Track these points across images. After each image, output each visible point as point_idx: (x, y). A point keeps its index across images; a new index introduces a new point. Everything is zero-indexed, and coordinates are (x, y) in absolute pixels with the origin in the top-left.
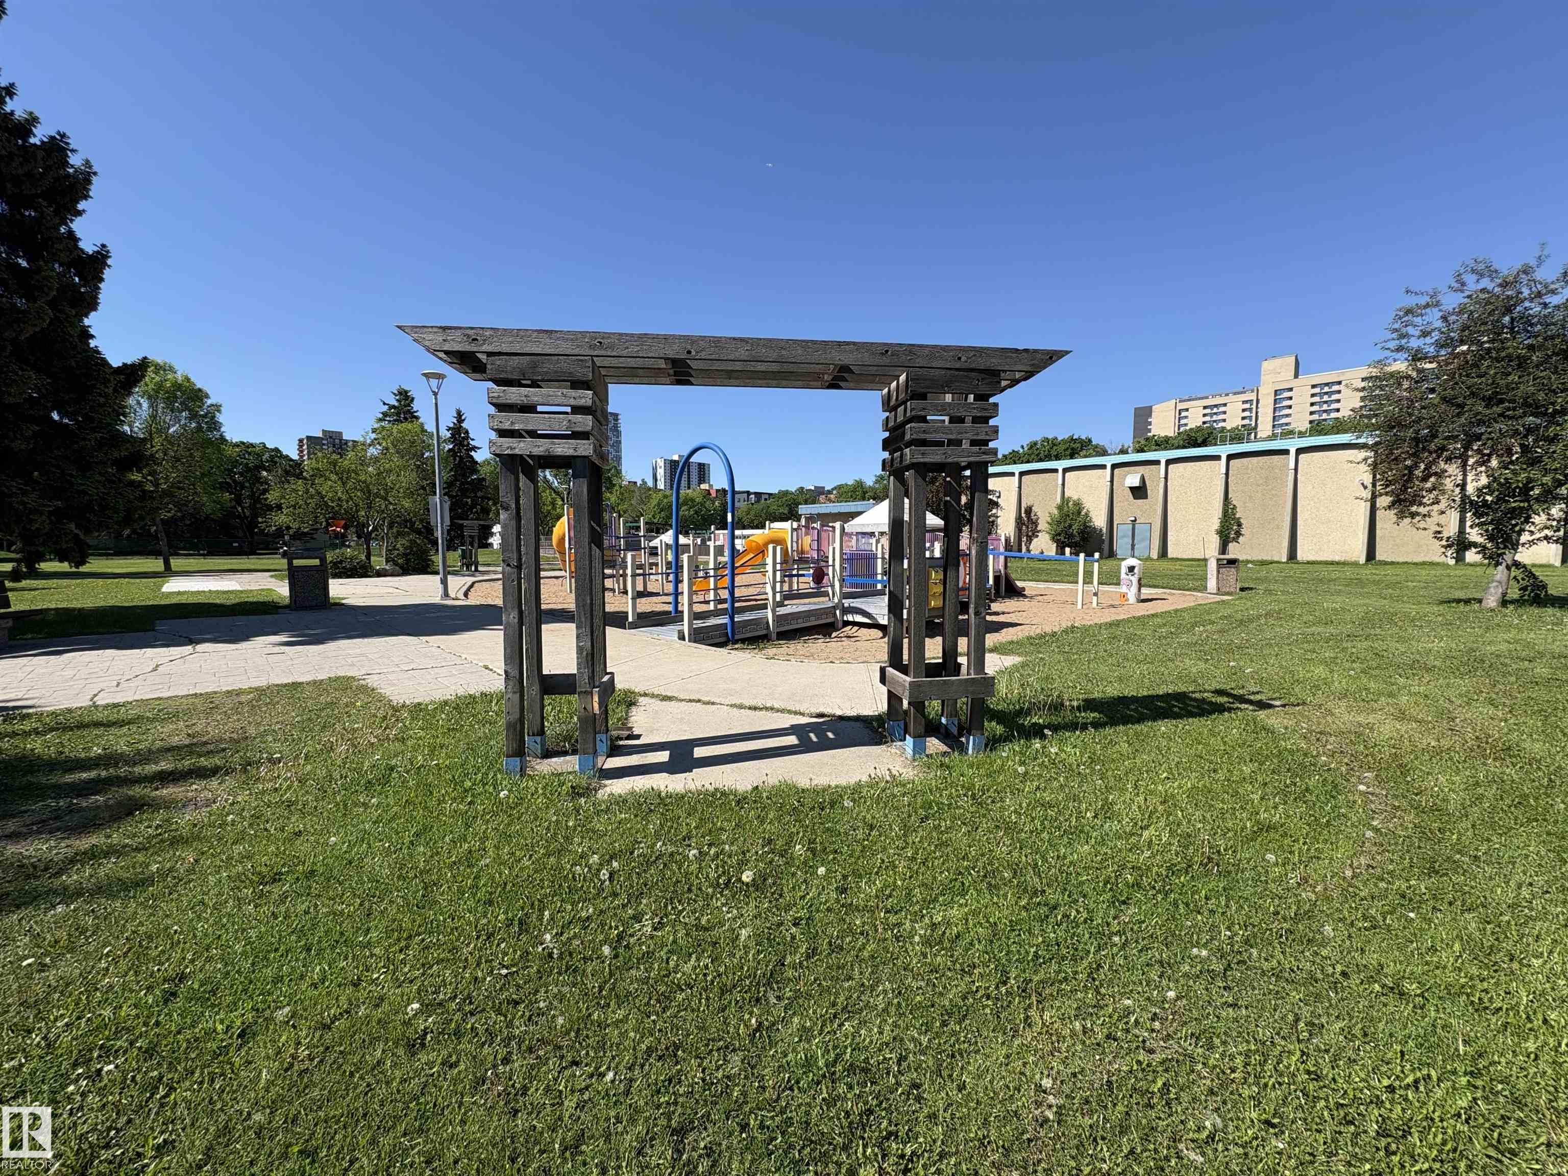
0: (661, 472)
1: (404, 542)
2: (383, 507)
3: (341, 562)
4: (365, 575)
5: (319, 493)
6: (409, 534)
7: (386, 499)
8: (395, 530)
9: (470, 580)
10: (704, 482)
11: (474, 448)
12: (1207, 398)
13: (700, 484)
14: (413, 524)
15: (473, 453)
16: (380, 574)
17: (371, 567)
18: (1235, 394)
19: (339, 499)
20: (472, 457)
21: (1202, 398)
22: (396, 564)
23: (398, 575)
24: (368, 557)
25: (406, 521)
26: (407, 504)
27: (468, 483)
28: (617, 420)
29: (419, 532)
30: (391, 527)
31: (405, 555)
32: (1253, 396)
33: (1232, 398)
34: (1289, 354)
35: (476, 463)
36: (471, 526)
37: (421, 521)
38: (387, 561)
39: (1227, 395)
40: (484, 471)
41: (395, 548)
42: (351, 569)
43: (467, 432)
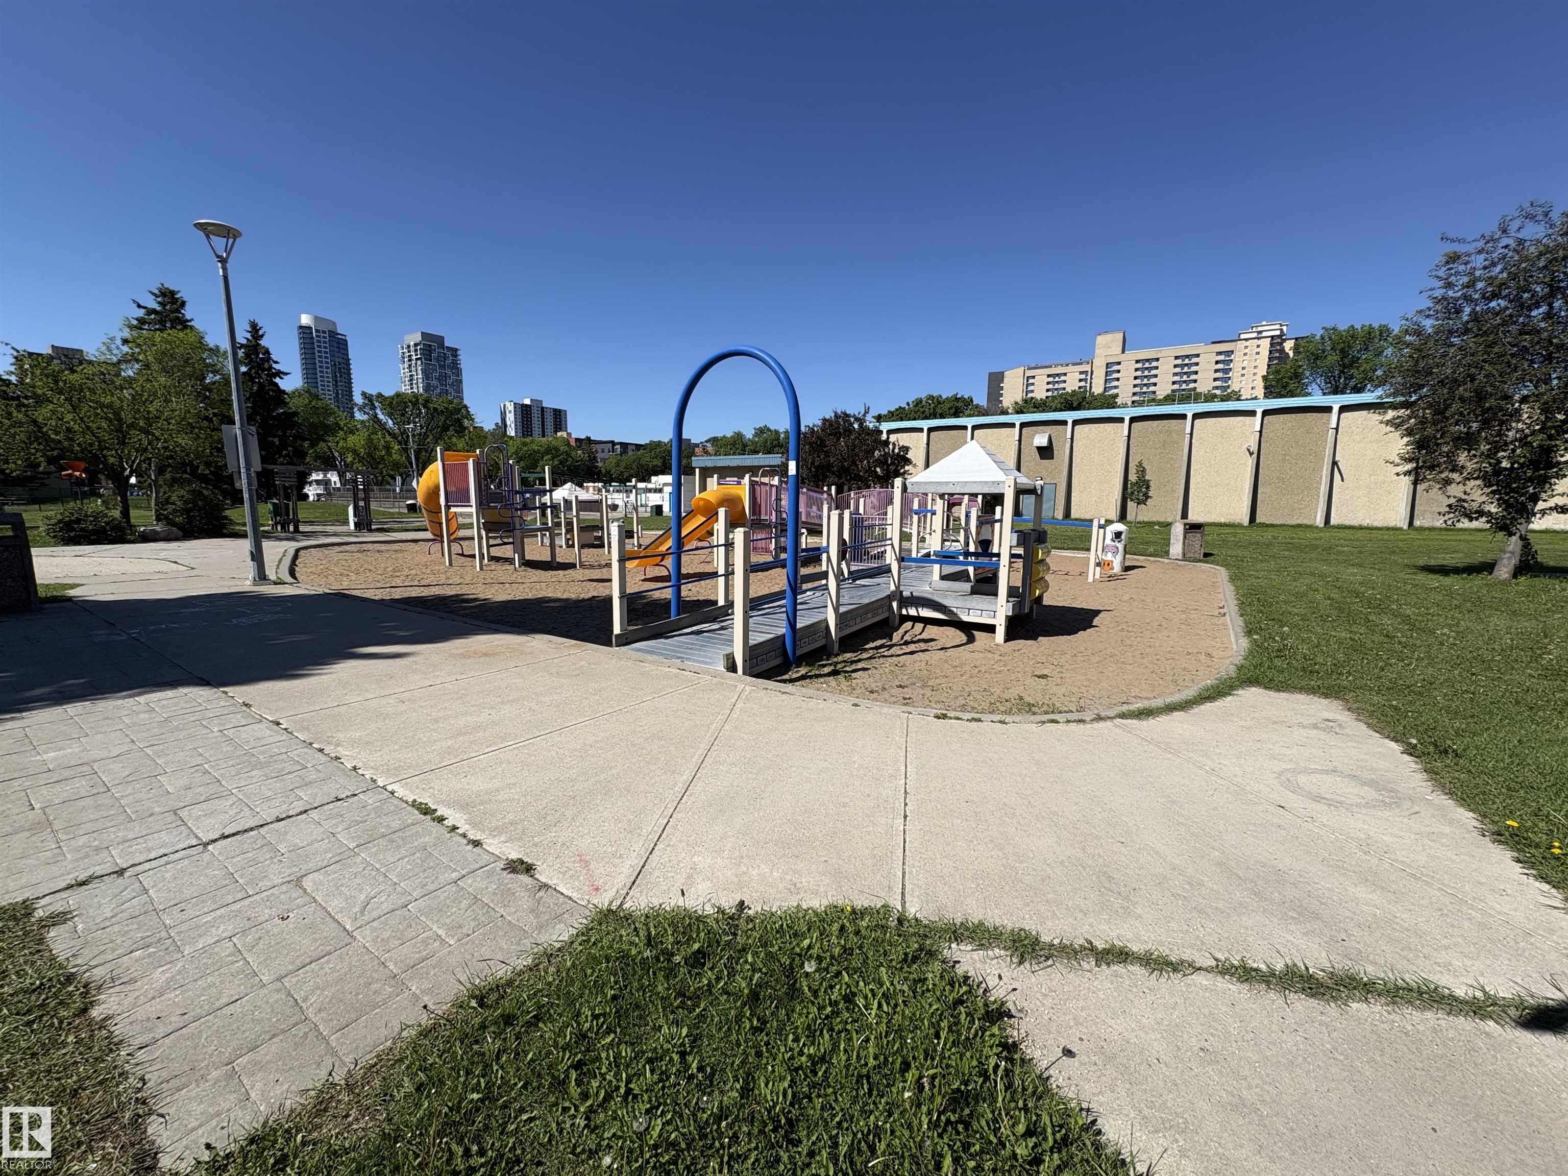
0: (510, 418)
1: (182, 492)
2: (145, 443)
3: (78, 521)
4: (120, 539)
5: (35, 422)
6: (189, 482)
7: (147, 433)
8: (168, 476)
9: (292, 546)
10: (561, 430)
11: (279, 374)
12: (1050, 367)
13: (556, 432)
14: (195, 469)
15: (277, 380)
16: (146, 538)
17: (131, 526)
18: (1074, 364)
19: (69, 430)
20: (276, 385)
21: (1046, 367)
22: (171, 523)
23: (177, 539)
24: (126, 513)
25: (184, 464)
26: (184, 440)
27: (274, 418)
28: (456, 356)
29: (204, 479)
30: (161, 471)
31: (187, 511)
32: (1087, 368)
33: (1071, 368)
34: (1119, 331)
35: (284, 392)
36: (283, 473)
37: (208, 464)
38: (158, 519)
39: (1067, 365)
40: (294, 405)
41: (167, 501)
42: (95, 532)
43: (267, 352)
